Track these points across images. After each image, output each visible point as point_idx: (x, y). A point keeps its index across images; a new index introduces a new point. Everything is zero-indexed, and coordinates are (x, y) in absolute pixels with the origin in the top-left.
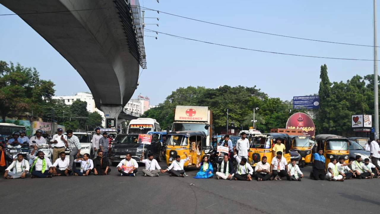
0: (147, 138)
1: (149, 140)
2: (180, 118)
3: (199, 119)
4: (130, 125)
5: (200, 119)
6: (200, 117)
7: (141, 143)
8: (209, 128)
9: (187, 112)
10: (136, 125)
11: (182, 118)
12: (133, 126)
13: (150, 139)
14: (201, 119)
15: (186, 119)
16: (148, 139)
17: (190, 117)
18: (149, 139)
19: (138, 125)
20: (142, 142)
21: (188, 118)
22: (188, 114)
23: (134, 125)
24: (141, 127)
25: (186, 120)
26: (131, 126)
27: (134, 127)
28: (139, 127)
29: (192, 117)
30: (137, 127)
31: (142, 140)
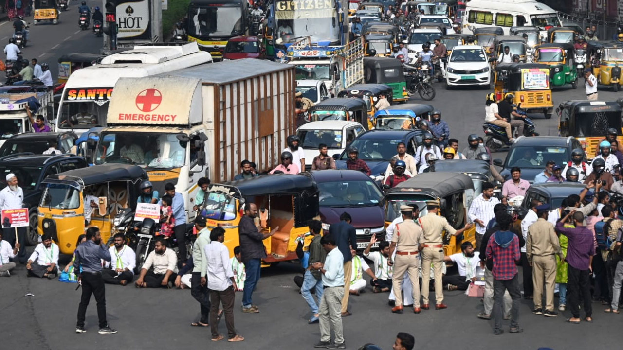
0: (20, 216)
1: (25, 218)
2: (120, 116)
3: (167, 118)
4: (69, 90)
5: (171, 118)
6: (170, 114)
7: (10, 226)
8: (189, 144)
9: (139, 99)
10: (86, 90)
11: (126, 115)
12: (77, 95)
13: (26, 216)
14: (173, 120)
15: (133, 119)
16: (22, 217)
17: (145, 114)
18: (23, 215)
19: (92, 89)
20: (10, 224)
21: (141, 117)
22: (141, 105)
23: (77, 90)
24: (101, 97)
25: (135, 122)
26: (70, 94)
27: (79, 98)
28: (93, 97)
29: (151, 113)
30: (88, 98)
31: (10, 222)
